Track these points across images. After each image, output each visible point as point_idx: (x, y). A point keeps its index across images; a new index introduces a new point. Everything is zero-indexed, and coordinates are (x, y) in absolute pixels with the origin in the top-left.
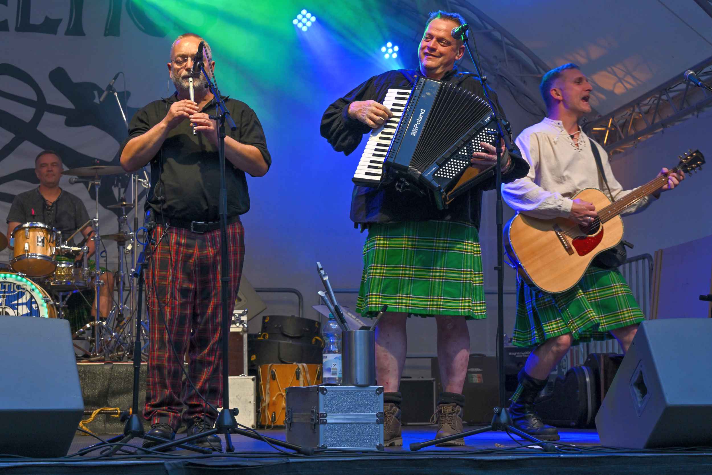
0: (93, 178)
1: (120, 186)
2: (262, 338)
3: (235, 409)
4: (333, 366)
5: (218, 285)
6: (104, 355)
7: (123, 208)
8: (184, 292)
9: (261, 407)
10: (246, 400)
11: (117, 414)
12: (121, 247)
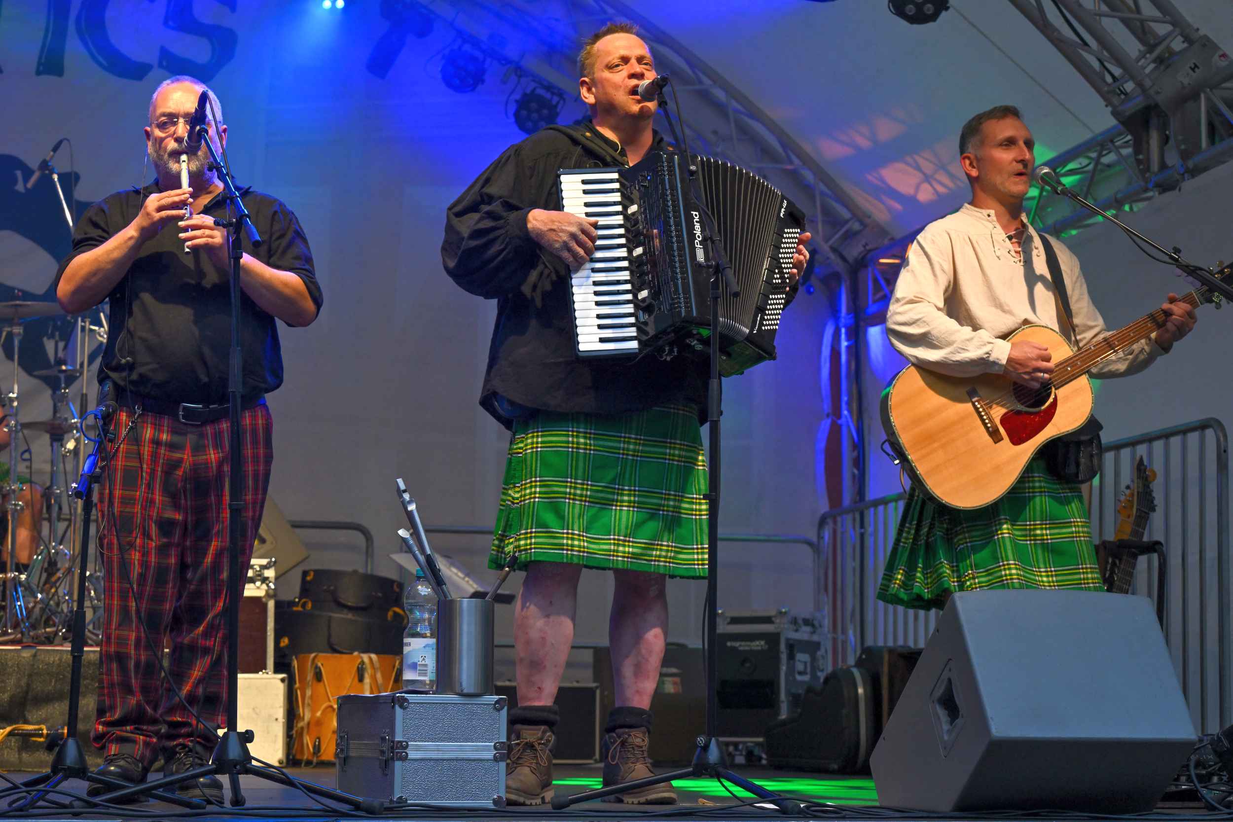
0: (10, 322)
1: (57, 338)
2: (299, 609)
3: (247, 731)
4: (421, 659)
5: (224, 515)
6: (22, 633)
7: (62, 376)
8: (166, 526)
9: (295, 729)
10: (270, 716)
11: (41, 735)
12: (55, 444)
